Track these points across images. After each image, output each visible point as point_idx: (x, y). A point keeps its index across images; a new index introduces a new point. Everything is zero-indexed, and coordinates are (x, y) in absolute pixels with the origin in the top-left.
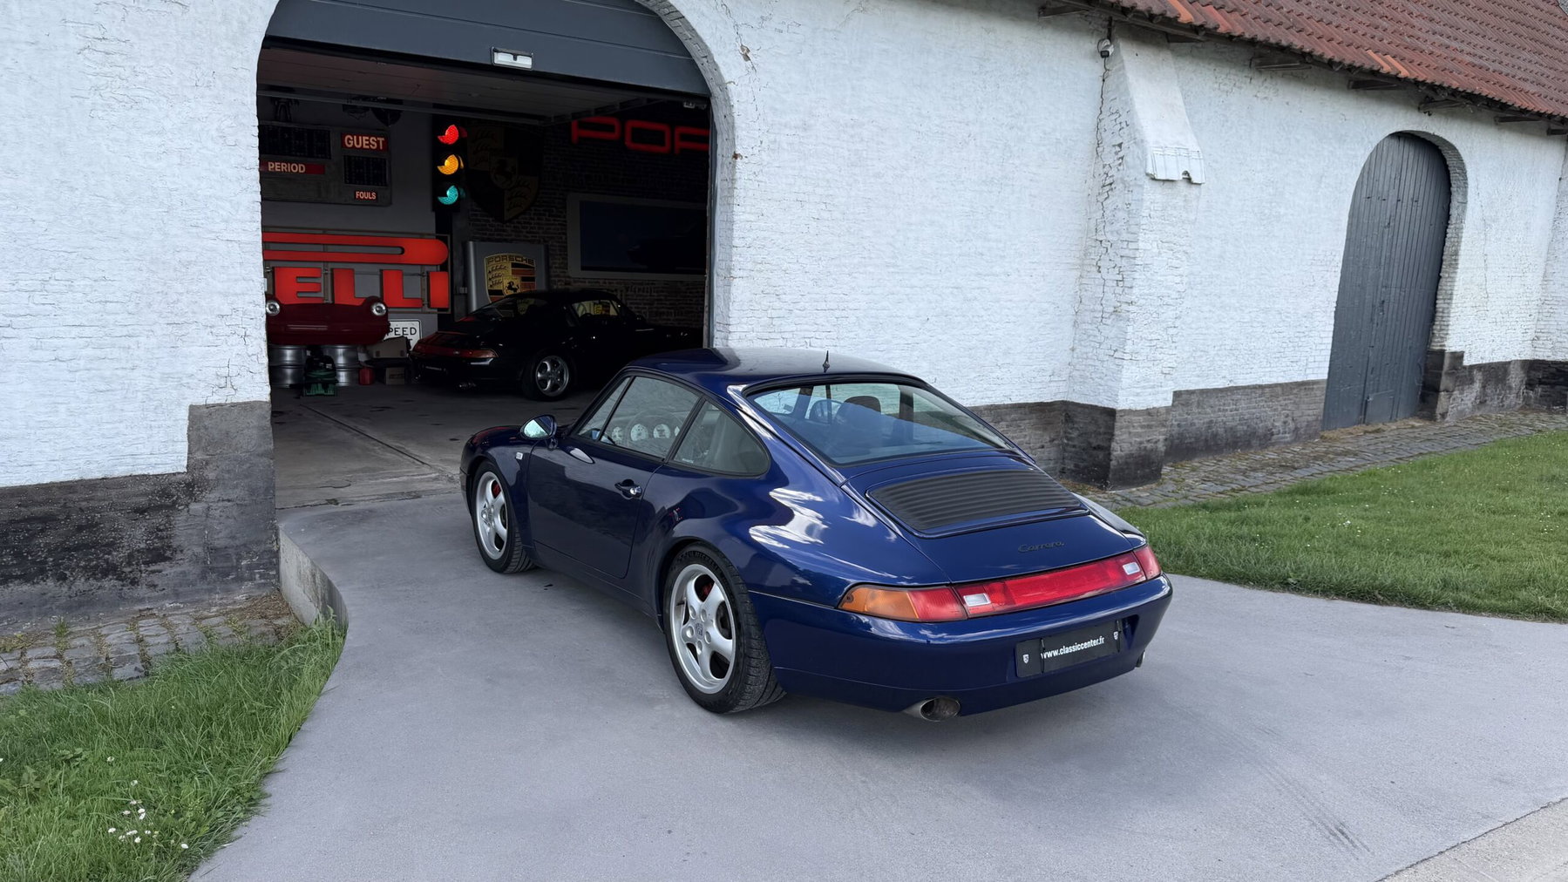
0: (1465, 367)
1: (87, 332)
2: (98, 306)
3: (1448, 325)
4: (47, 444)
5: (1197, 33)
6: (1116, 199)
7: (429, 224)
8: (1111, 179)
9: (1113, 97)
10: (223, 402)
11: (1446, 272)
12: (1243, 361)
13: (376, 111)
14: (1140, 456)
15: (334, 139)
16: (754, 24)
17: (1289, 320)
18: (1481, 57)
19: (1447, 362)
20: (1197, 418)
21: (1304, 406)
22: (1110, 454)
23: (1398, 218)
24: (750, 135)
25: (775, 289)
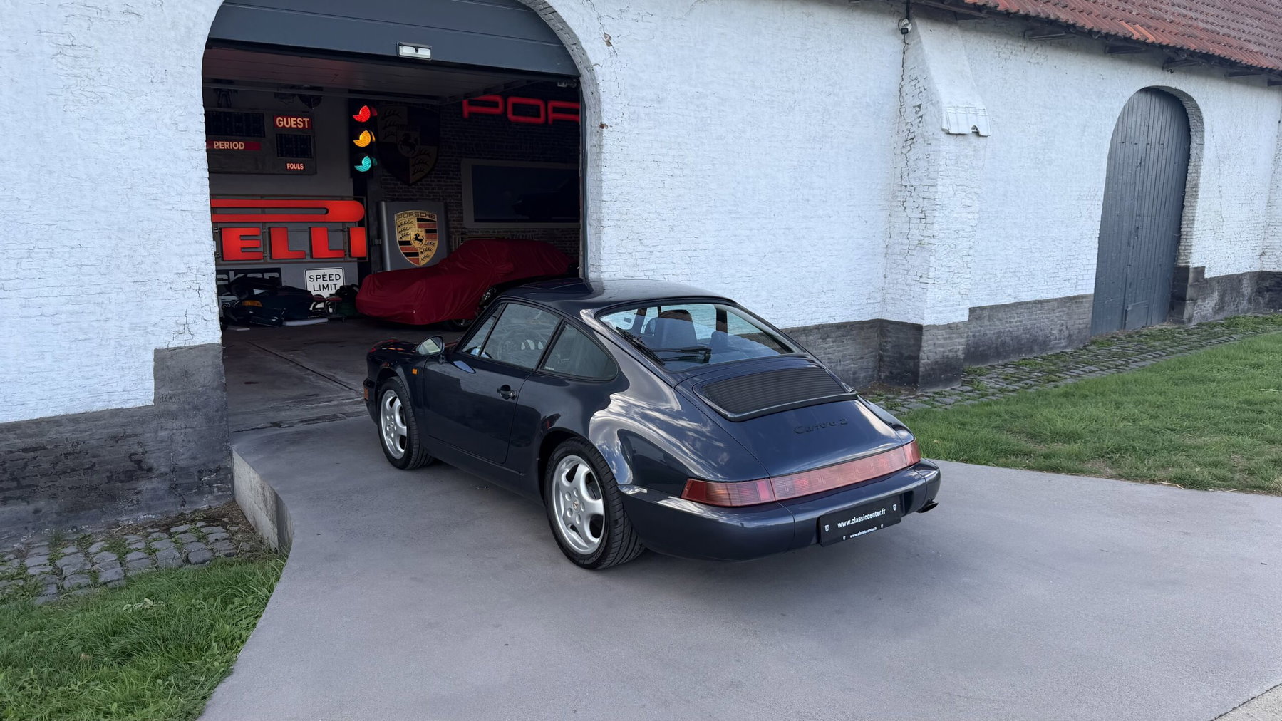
0: (1206, 280)
1: (67, 291)
2: (75, 270)
3: (1191, 246)
4: (36, 386)
5: (981, 12)
6: (917, 151)
7: (348, 188)
8: (913, 134)
9: (913, 67)
10: (182, 345)
11: (1189, 202)
12: (1025, 281)
13: (301, 97)
14: (943, 363)
15: (267, 120)
16: (615, 16)
17: (1061, 246)
18: (1212, 24)
19: (1191, 276)
20: (989, 330)
21: (1076, 317)
22: (919, 362)
23: (1148, 158)
24: (614, 108)
25: (638, 235)
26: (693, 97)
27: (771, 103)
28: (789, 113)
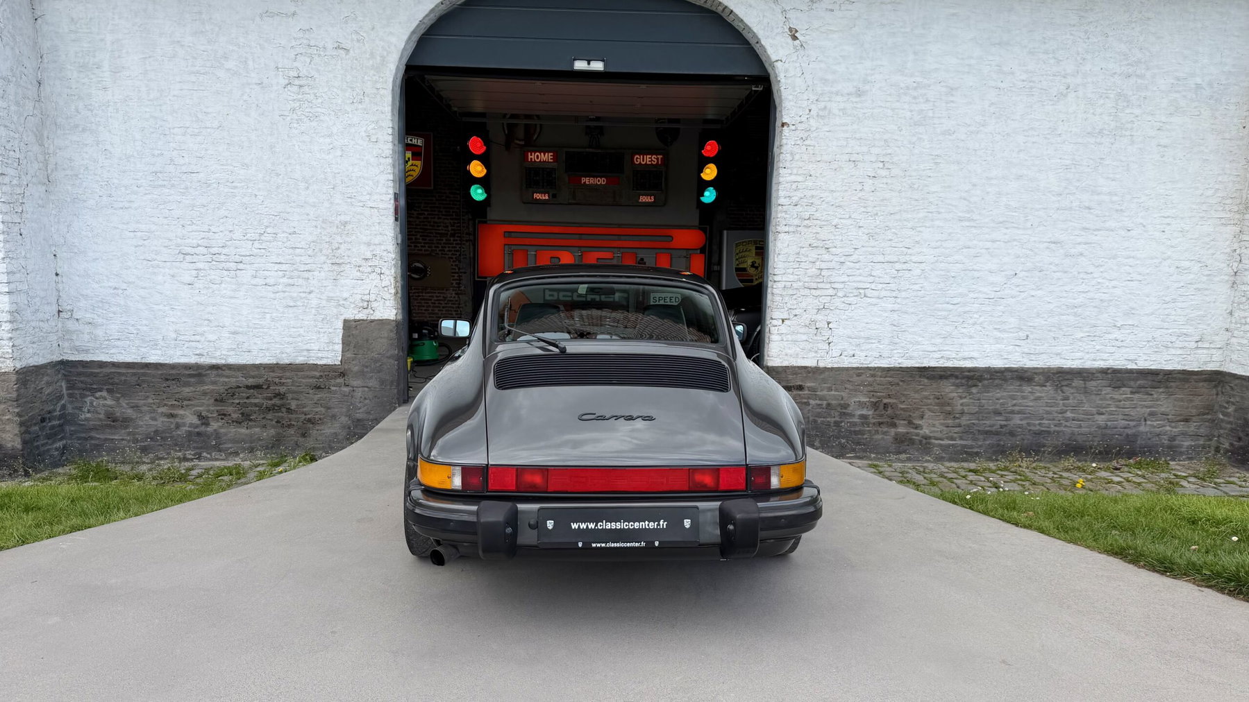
1: (284, 267)
2: (291, 251)
4: (259, 339)
7: (694, 218)
10: (365, 318)
15: (627, 159)
16: (804, 7)
24: (798, 105)
25: (824, 242)
26: (908, 88)
27: (1027, 90)
28: (1058, 101)
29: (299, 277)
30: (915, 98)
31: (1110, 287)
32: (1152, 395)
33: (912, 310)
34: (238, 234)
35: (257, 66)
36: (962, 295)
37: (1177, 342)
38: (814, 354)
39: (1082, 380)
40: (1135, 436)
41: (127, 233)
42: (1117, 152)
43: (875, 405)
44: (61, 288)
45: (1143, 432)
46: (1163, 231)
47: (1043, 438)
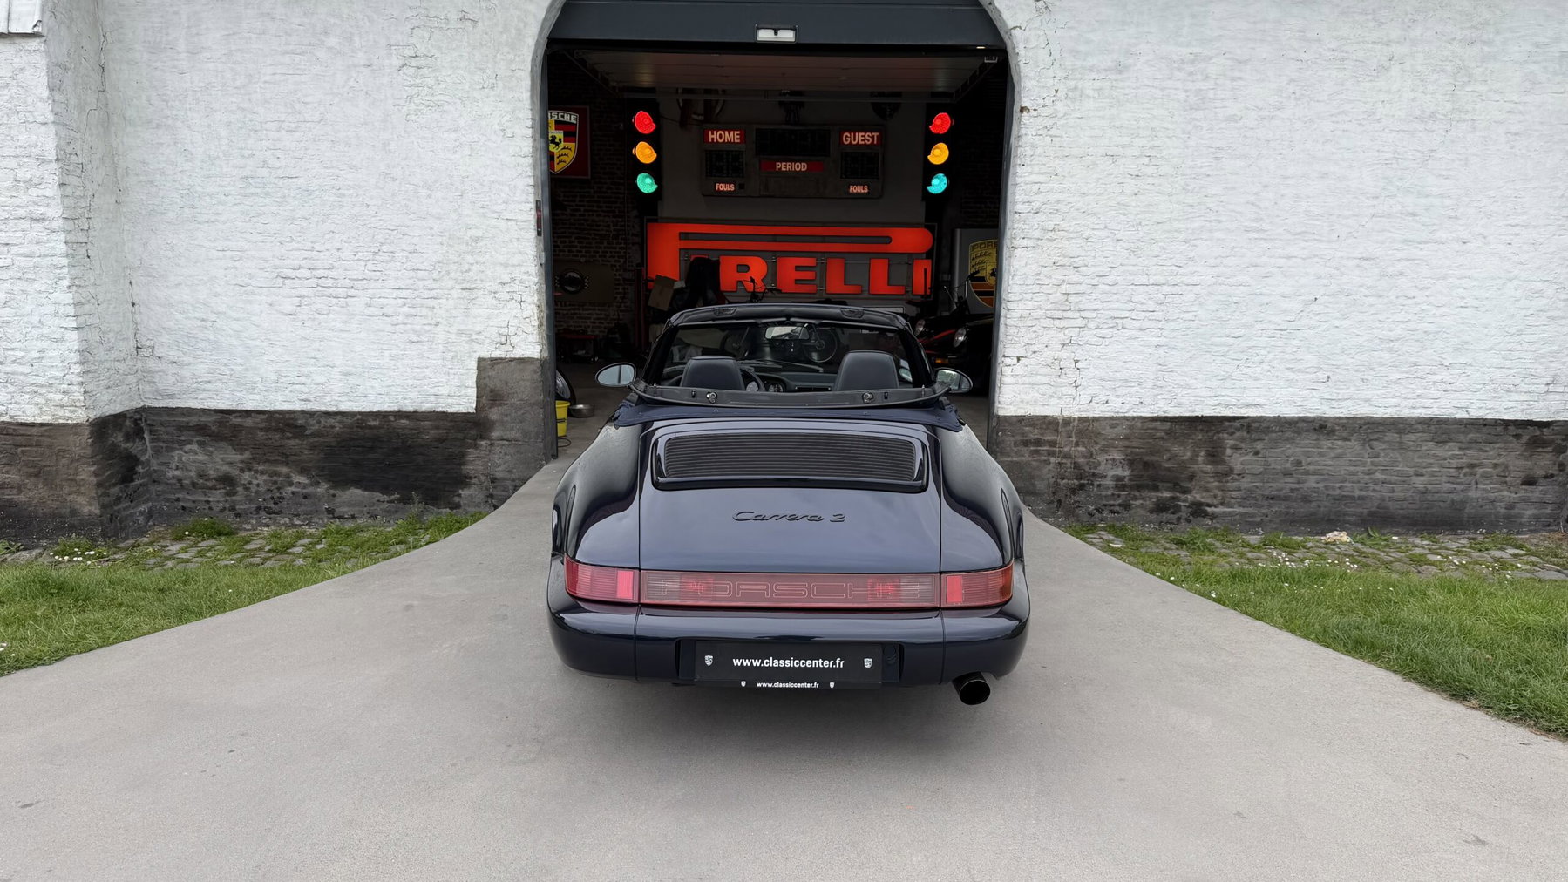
1: (404, 293)
2: (412, 273)
4: (376, 381)
7: (919, 211)
10: (503, 356)
15: (833, 136)
24: (1042, 84)
25: (1072, 260)
26: (1183, 61)
27: (1338, 62)
28: (1378, 77)
29: (422, 306)
30: (1191, 74)
31: (1437, 315)
32: (1486, 451)
33: (1181, 345)
34: (346, 254)
35: (364, 44)
36: (1245, 326)
37: (1522, 385)
38: (1055, 401)
39: (1397, 433)
40: (1463, 503)
41: (214, 252)
42: (1453, 142)
43: (1131, 463)
44: (139, 319)
45: (1472, 499)
46: (1510, 244)
47: (1345, 505)
